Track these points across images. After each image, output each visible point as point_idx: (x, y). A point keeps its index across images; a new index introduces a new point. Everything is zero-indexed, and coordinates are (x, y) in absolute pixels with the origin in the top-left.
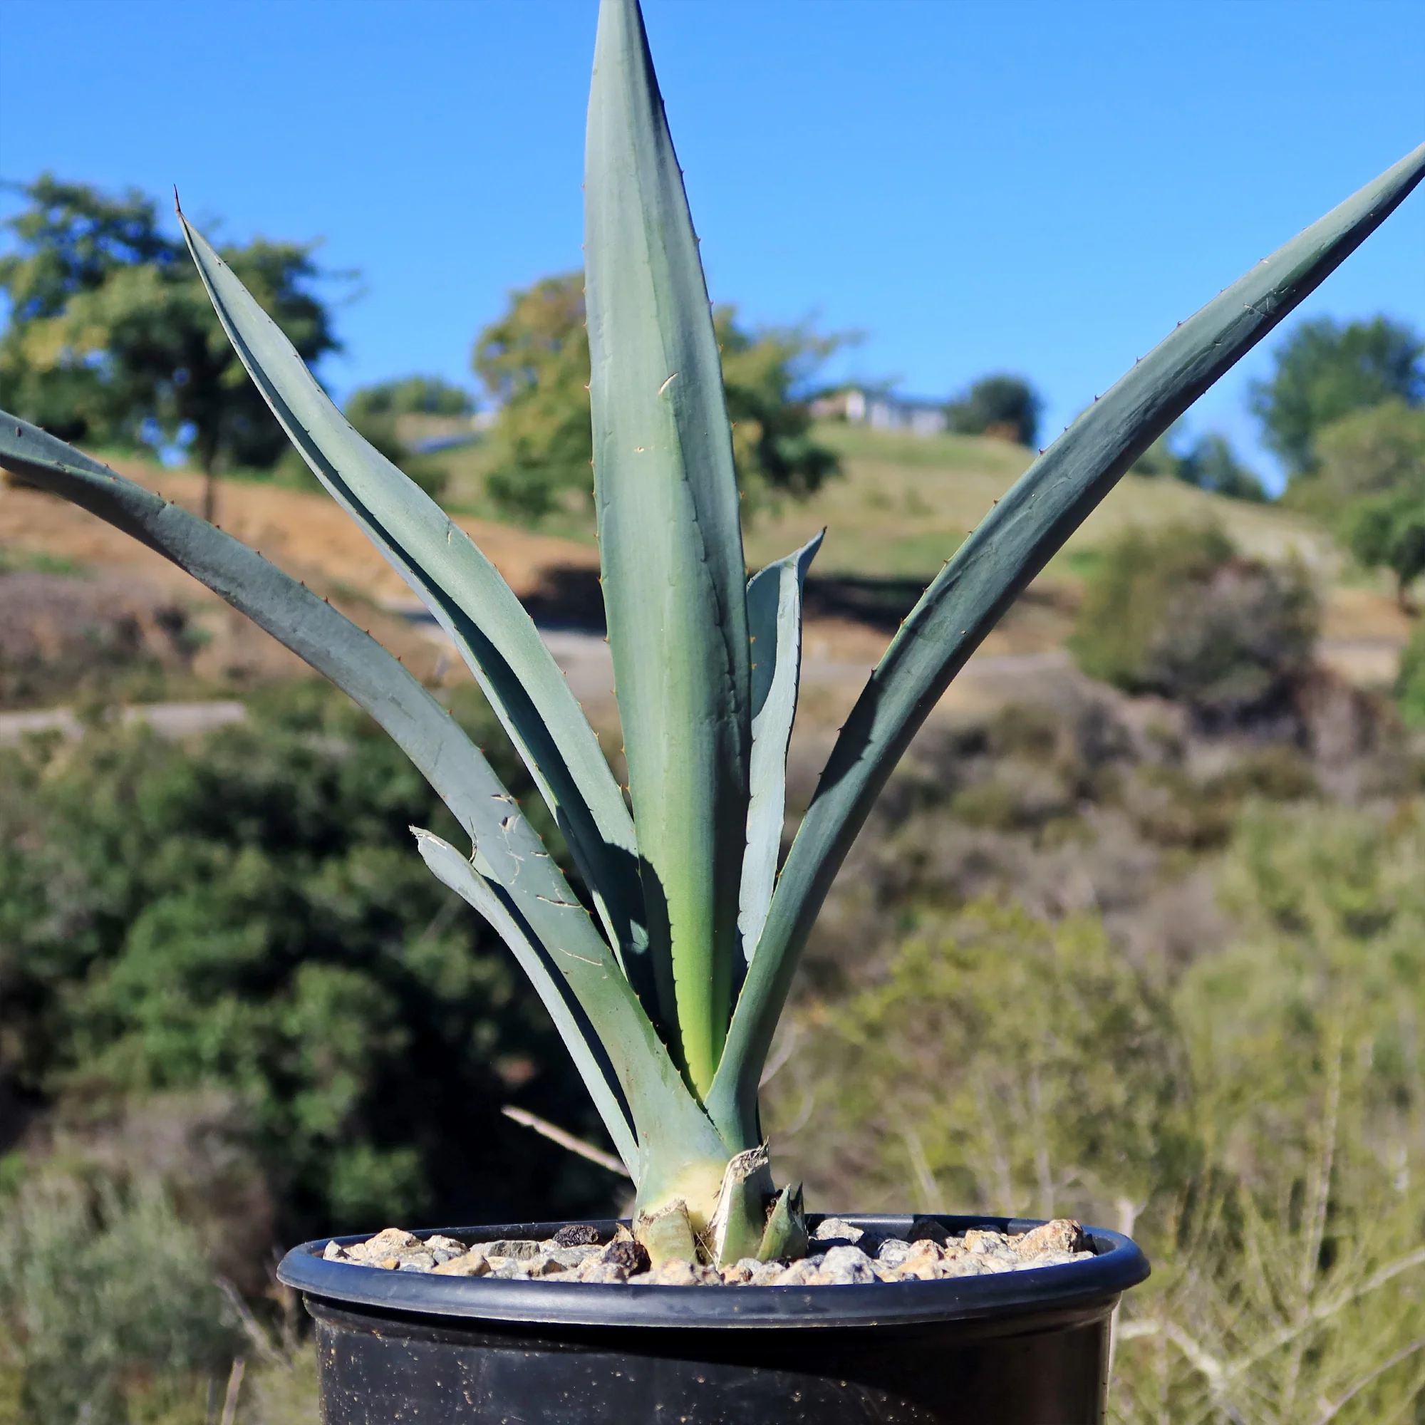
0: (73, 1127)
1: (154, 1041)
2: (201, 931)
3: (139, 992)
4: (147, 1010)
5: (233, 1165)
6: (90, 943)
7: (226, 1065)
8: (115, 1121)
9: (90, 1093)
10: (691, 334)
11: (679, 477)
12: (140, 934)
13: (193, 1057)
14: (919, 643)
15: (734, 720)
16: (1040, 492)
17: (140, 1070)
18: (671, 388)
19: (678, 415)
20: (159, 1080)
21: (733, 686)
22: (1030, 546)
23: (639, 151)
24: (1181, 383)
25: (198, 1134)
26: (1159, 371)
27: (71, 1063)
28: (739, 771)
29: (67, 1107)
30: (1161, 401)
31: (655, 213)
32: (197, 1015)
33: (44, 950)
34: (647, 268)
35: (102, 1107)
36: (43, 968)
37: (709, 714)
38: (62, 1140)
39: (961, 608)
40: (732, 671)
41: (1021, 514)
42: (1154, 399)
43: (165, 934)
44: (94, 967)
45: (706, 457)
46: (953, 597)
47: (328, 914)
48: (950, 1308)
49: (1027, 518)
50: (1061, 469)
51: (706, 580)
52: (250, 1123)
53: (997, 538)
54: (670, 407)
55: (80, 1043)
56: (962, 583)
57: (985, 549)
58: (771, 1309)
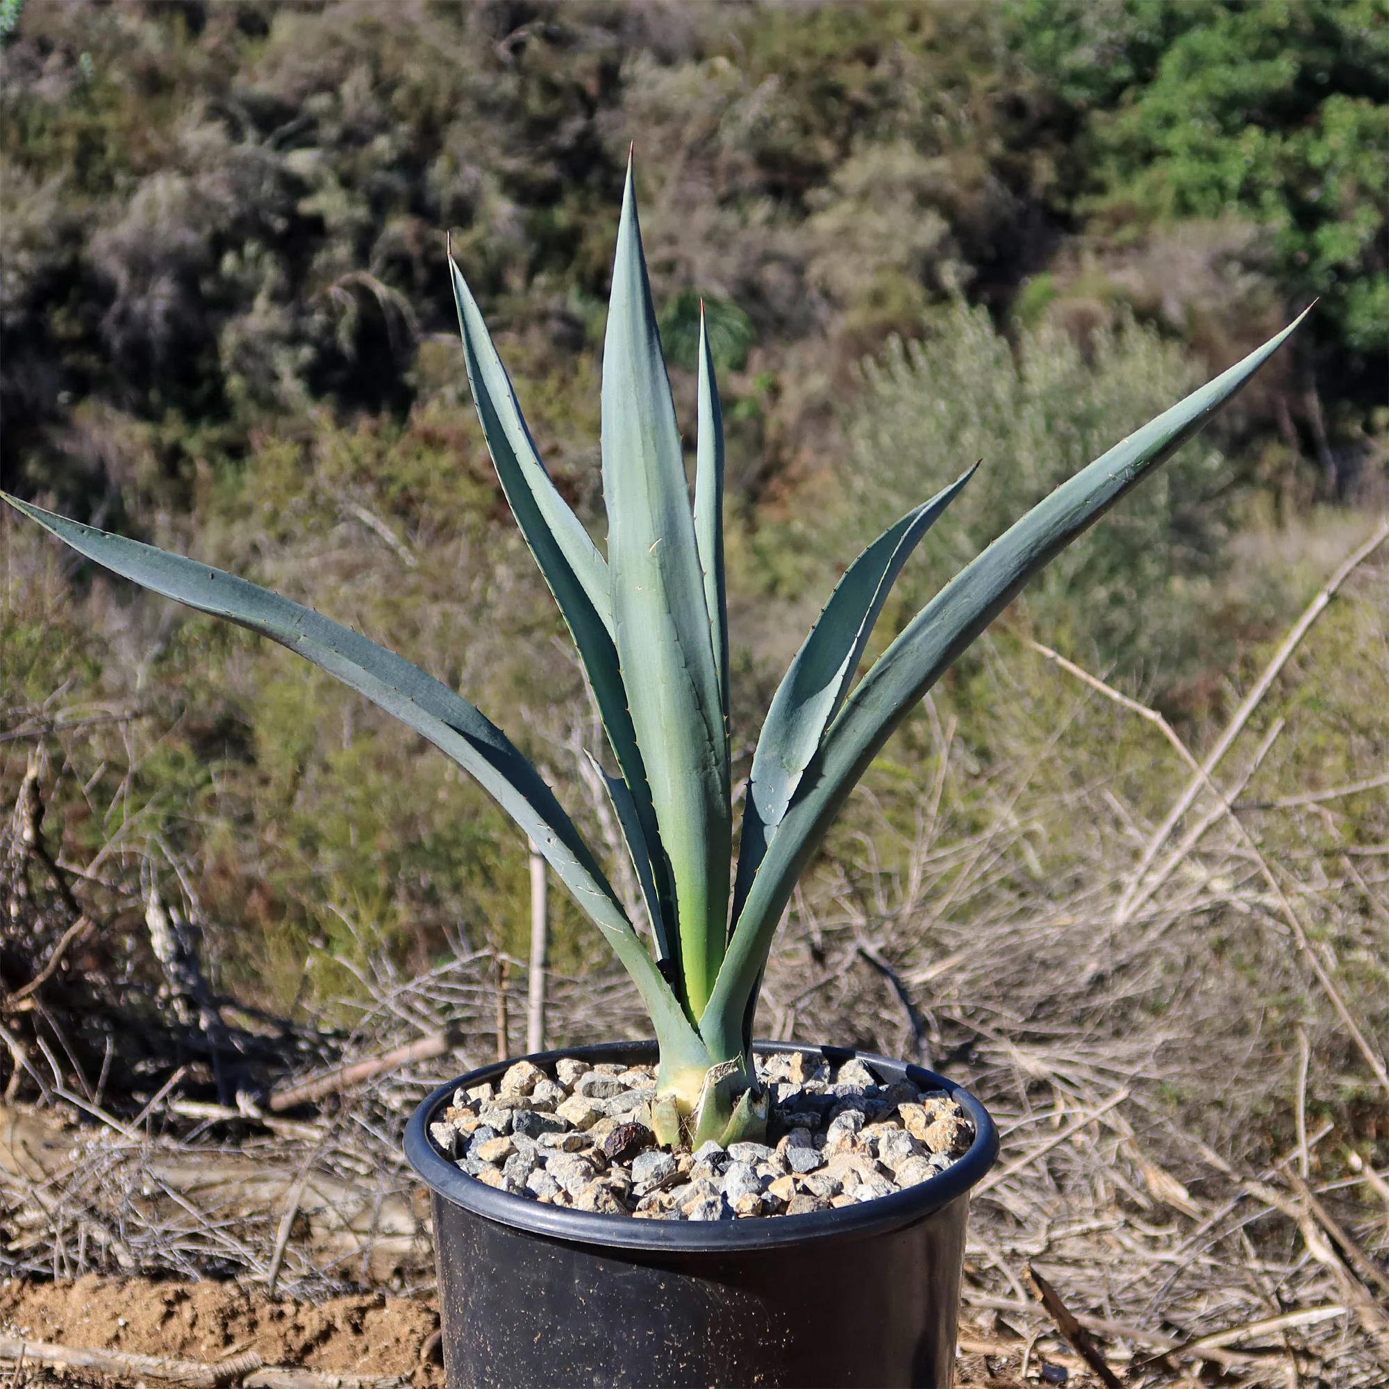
0: (1100, 251)
1: (1180, 170)
2: (1232, 62)
3: (1169, 121)
4: (1174, 138)
5: (1252, 292)
6: (1123, 72)
7: (1249, 194)
8: (1140, 246)
9: (1118, 219)
10: (673, 508)
11: (664, 611)
12: (1170, 63)
13: (1220, 186)
14: (861, 711)
15: (715, 771)
16: (950, 609)
17: (1167, 196)
18: (658, 548)
19: (662, 567)
20: (1184, 208)
21: (713, 749)
22: (944, 645)
23: (638, 373)
24: (1059, 530)
25: (1220, 262)
26: (1041, 522)
27: (1100, 189)
28: (723, 804)
29: (1096, 230)
30: (1043, 543)
31: (648, 418)
32: (1222, 144)
33: (1077, 78)
34: (642, 460)
35: (1128, 233)
36: (1077, 95)
37: (696, 767)
38: (1090, 261)
39: (892, 686)
40: (711, 739)
41: (935, 624)
42: (1039, 541)
43: (1195, 63)
44: (1127, 95)
45: (685, 596)
46: (886, 680)
47: (1358, 43)
48: (762, 1241)
49: (940, 627)
50: (965, 593)
51: (687, 680)
52: (1273, 251)
53: (917, 640)
54: (657, 562)
55: (1109, 170)
56: (892, 671)
57: (908, 648)
58: (636, 1236)
